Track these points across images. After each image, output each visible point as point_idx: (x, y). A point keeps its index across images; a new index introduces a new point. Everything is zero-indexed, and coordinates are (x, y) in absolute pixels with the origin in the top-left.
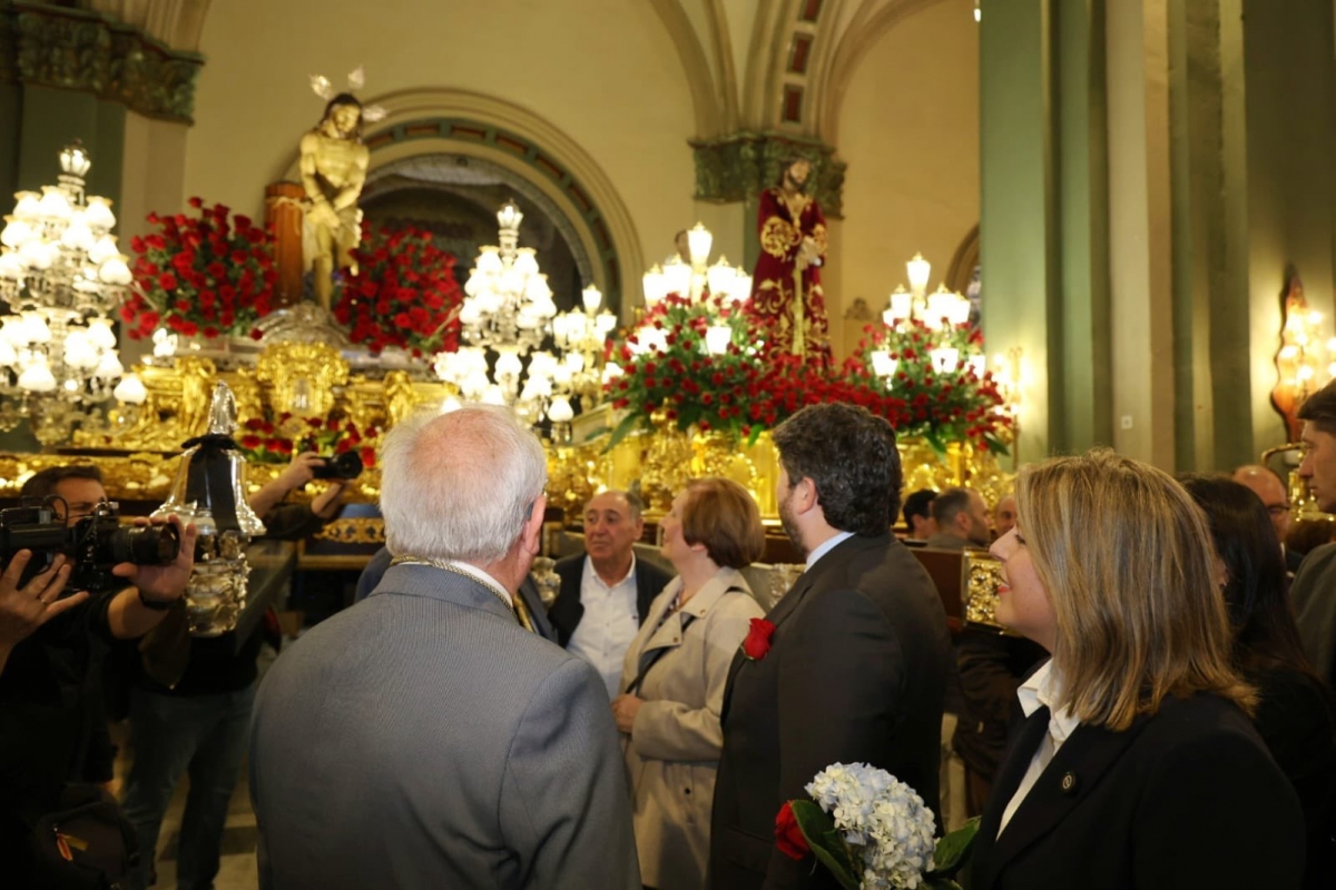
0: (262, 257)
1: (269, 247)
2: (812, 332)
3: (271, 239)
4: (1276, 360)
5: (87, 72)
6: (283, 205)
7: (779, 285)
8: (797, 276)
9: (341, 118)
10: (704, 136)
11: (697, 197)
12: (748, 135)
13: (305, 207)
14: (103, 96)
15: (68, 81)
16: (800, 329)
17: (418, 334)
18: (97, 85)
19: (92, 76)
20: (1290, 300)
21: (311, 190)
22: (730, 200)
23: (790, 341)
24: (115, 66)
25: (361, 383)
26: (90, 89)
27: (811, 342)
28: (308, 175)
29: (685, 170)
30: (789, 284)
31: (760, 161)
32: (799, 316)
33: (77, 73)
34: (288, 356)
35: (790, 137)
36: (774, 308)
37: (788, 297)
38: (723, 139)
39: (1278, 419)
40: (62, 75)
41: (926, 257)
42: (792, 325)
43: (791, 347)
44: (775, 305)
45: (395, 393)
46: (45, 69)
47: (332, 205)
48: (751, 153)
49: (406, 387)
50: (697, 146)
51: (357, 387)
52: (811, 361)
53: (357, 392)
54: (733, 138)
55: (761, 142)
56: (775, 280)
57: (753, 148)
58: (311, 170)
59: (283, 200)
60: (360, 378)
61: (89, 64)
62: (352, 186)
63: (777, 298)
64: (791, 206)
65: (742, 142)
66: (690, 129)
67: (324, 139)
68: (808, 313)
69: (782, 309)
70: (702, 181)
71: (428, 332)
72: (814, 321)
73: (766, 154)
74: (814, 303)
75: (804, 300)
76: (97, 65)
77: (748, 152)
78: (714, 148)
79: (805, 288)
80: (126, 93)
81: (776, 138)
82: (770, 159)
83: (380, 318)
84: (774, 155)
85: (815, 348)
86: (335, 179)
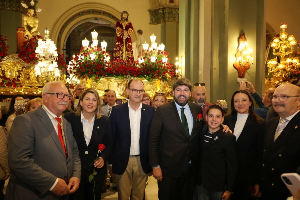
2: (128, 54)
4: (235, 55)
5: (12, 6)
6: (19, 32)
7: (120, 44)
8: (124, 41)
9: (30, 12)
10: (151, 9)
11: (150, 23)
12: (160, 7)
13: (25, 32)
14: (15, 11)
15: (8, 9)
16: (125, 53)
18: (14, 9)
19: (13, 7)
20: (240, 40)
21: (26, 29)
22: (158, 24)
23: (122, 56)
24: (18, 4)
25: (25, 70)
26: (13, 10)
27: (127, 56)
28: (25, 25)
29: (147, 17)
30: (122, 43)
31: (164, 13)
32: (124, 50)
33: (10, 7)
34: (8, 65)
35: (171, 7)
36: (118, 49)
37: (122, 46)
38: (156, 9)
39: (236, 70)
40: (7, 7)
41: (155, 35)
42: (123, 53)
43: (122, 58)
44: (119, 48)
46: (3, 6)
47: (30, 32)
48: (161, 12)
49: (33, 70)
50: (150, 11)
51: (24, 71)
52: (128, 61)
53: (23, 72)
54: (157, 8)
55: (164, 9)
56: (119, 42)
57: (162, 10)
59: (19, 31)
60: (24, 69)
61: (12, 5)
62: (35, 27)
63: (119, 47)
64: (123, 25)
65: (159, 9)
66: (148, 7)
67: (28, 17)
68: (127, 50)
69: (120, 49)
70: (151, 19)
72: (128, 51)
73: (165, 12)
74: (128, 47)
75: (126, 47)
76: (14, 5)
77: (161, 11)
78: (154, 11)
79: (126, 44)
80: (21, 10)
81: (167, 7)
82: (166, 13)
83: (27, 56)
84: (166, 11)
85: (129, 58)
86: (31, 26)
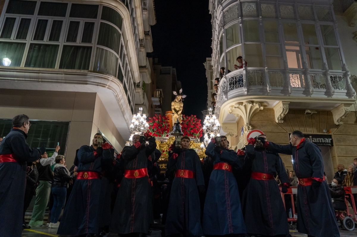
0: (167, 122)
1: (168, 121)
3: (169, 119)
6: (168, 114)
9: (178, 98)
13: (172, 115)
17: (195, 134)
21: (173, 111)
28: (173, 109)
34: (172, 139)
45: (192, 144)
47: (177, 114)
49: (193, 143)
58: (173, 108)
62: (181, 110)
67: (175, 102)
71: (197, 133)
83: (188, 131)
86: (178, 109)
